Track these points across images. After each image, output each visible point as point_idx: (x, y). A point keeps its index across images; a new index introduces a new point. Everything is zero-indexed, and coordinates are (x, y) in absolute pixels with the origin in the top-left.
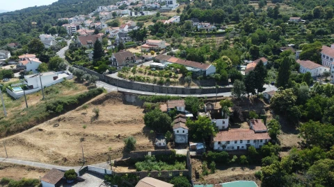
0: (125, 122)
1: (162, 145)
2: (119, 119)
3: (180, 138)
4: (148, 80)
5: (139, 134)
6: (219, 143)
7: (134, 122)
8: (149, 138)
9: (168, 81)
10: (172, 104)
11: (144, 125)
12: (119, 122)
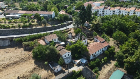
0: (14, 63)
1: (59, 70)
2: (7, 62)
3: (67, 60)
4: (13, 27)
5: (35, 69)
6: (92, 55)
7: (22, 60)
8: (45, 69)
9: (30, 24)
10: (49, 39)
11: (34, 60)
12: (8, 65)
